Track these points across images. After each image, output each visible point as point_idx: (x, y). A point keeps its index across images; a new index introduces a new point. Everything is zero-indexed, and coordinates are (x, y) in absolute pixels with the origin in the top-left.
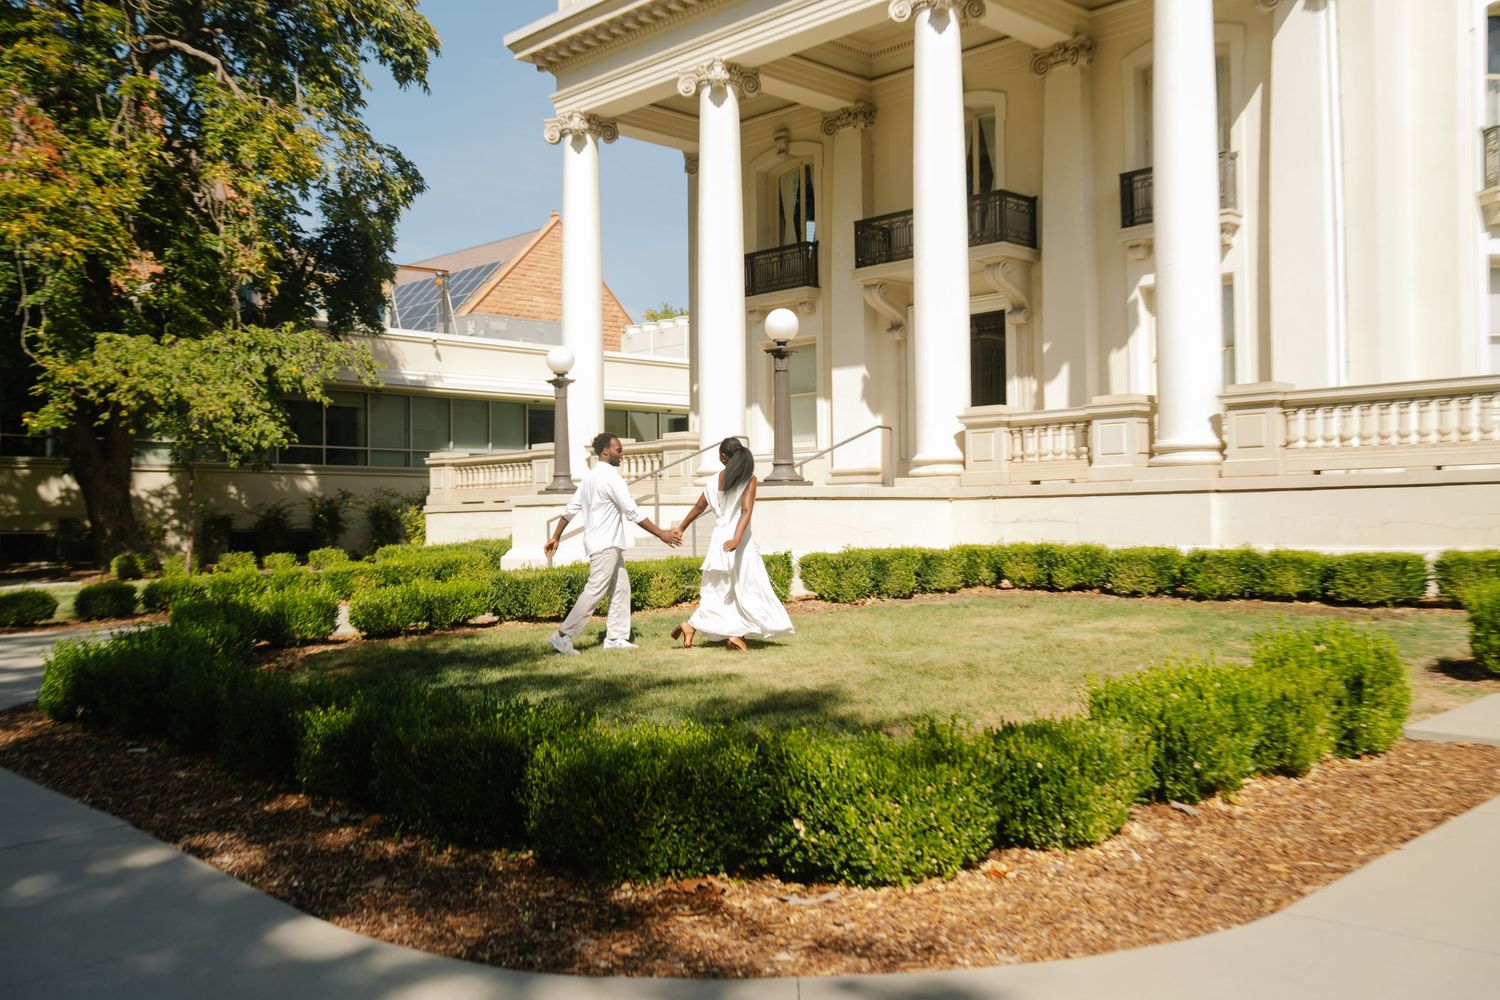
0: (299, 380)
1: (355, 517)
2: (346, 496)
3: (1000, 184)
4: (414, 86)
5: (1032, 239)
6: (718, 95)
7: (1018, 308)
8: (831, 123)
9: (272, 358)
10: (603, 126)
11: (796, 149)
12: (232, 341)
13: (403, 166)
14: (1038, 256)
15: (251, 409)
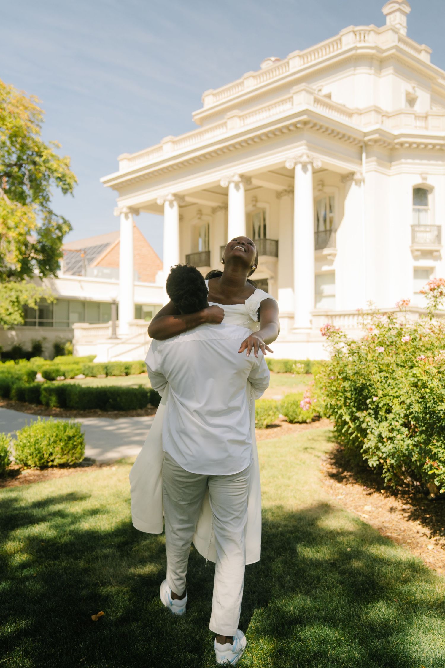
0: (27, 301)
1: (48, 347)
2: (45, 339)
3: (268, 236)
4: (69, 195)
5: (277, 255)
6: (171, 205)
7: (272, 278)
8: (214, 210)
9: (19, 293)
10: (135, 211)
11: (204, 217)
12: (5, 287)
13: (65, 222)
14: (277, 261)
15: (11, 310)
